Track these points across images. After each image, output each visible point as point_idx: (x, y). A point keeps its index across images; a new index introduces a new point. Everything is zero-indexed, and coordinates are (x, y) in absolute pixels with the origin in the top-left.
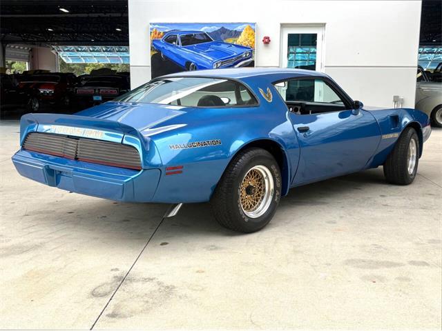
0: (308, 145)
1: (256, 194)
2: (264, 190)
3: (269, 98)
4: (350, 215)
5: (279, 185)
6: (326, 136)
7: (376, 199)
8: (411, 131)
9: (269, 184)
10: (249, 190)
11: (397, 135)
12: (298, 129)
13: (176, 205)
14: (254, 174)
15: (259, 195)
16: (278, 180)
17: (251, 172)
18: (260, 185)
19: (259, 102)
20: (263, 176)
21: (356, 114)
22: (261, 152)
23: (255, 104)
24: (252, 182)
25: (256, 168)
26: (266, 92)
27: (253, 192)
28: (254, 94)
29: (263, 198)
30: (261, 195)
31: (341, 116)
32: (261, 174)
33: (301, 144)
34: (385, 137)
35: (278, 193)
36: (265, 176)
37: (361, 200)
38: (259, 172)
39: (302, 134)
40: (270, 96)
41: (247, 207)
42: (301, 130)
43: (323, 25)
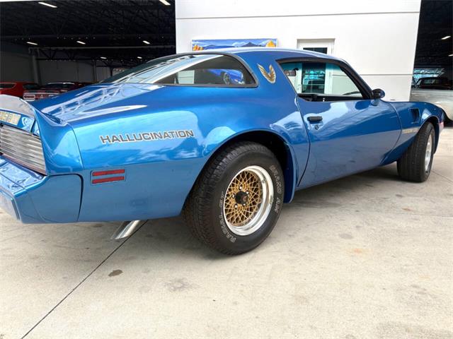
0: (318, 140)
1: (250, 201)
2: (261, 196)
3: (271, 78)
4: (369, 224)
5: (280, 191)
6: (340, 128)
7: (393, 201)
8: (430, 126)
9: (268, 189)
10: (239, 198)
11: (416, 130)
12: (308, 119)
13: (127, 223)
14: (248, 177)
15: (254, 203)
16: (279, 185)
17: (243, 174)
18: (256, 190)
19: (257, 81)
20: (259, 179)
21: (375, 105)
22: (256, 148)
23: (252, 85)
24: (244, 187)
25: (249, 169)
26: (267, 70)
27: (245, 201)
28: (251, 71)
29: (259, 206)
30: (257, 203)
31: (359, 106)
32: (257, 176)
33: (311, 138)
34: (405, 131)
35: (279, 201)
36: (262, 179)
37: (377, 202)
38: (254, 173)
39: (313, 126)
40: (272, 76)
41: (237, 219)
42: (312, 121)
43: (333, 40)
